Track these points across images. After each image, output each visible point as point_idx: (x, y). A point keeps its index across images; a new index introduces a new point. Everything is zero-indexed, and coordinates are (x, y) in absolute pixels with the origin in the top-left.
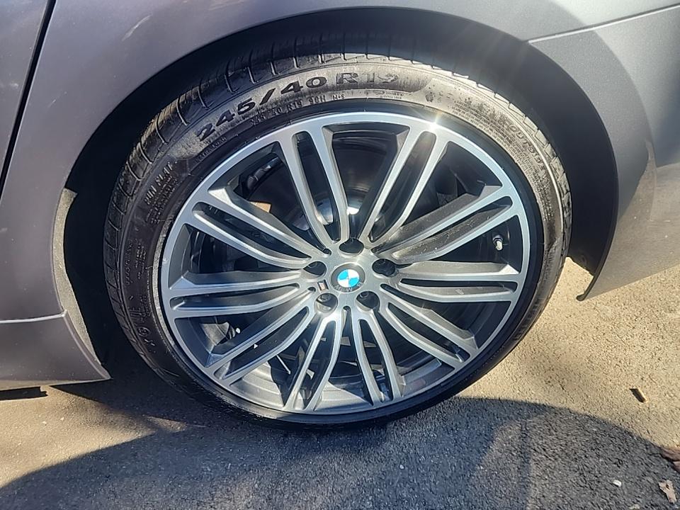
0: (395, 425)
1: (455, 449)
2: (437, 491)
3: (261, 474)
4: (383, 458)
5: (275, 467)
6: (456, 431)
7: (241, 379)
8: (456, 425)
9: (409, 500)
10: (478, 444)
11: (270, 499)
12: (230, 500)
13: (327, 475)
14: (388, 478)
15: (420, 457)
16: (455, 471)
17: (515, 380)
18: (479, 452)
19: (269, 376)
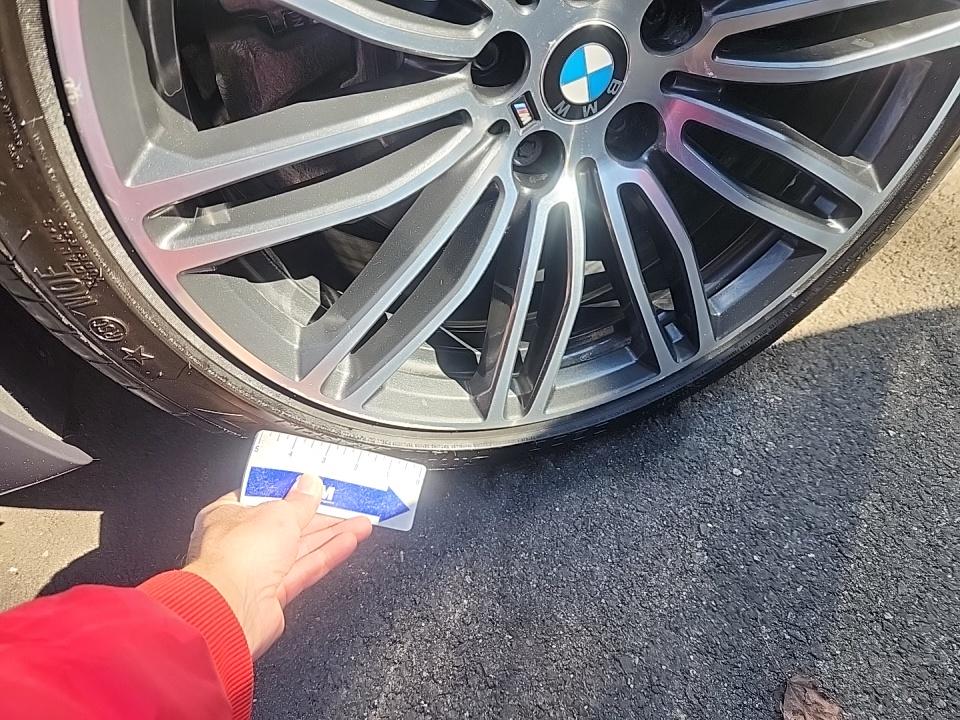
0: (694, 401)
1: (825, 413)
2: (823, 498)
3: (469, 556)
4: (693, 464)
5: (490, 534)
6: (815, 382)
7: (381, 388)
8: (810, 370)
9: (774, 528)
10: (867, 394)
11: (504, 597)
12: (426, 619)
13: (597, 522)
14: (718, 498)
15: (765, 446)
16: (843, 453)
17: (889, 261)
18: (874, 406)
19: (436, 368)
